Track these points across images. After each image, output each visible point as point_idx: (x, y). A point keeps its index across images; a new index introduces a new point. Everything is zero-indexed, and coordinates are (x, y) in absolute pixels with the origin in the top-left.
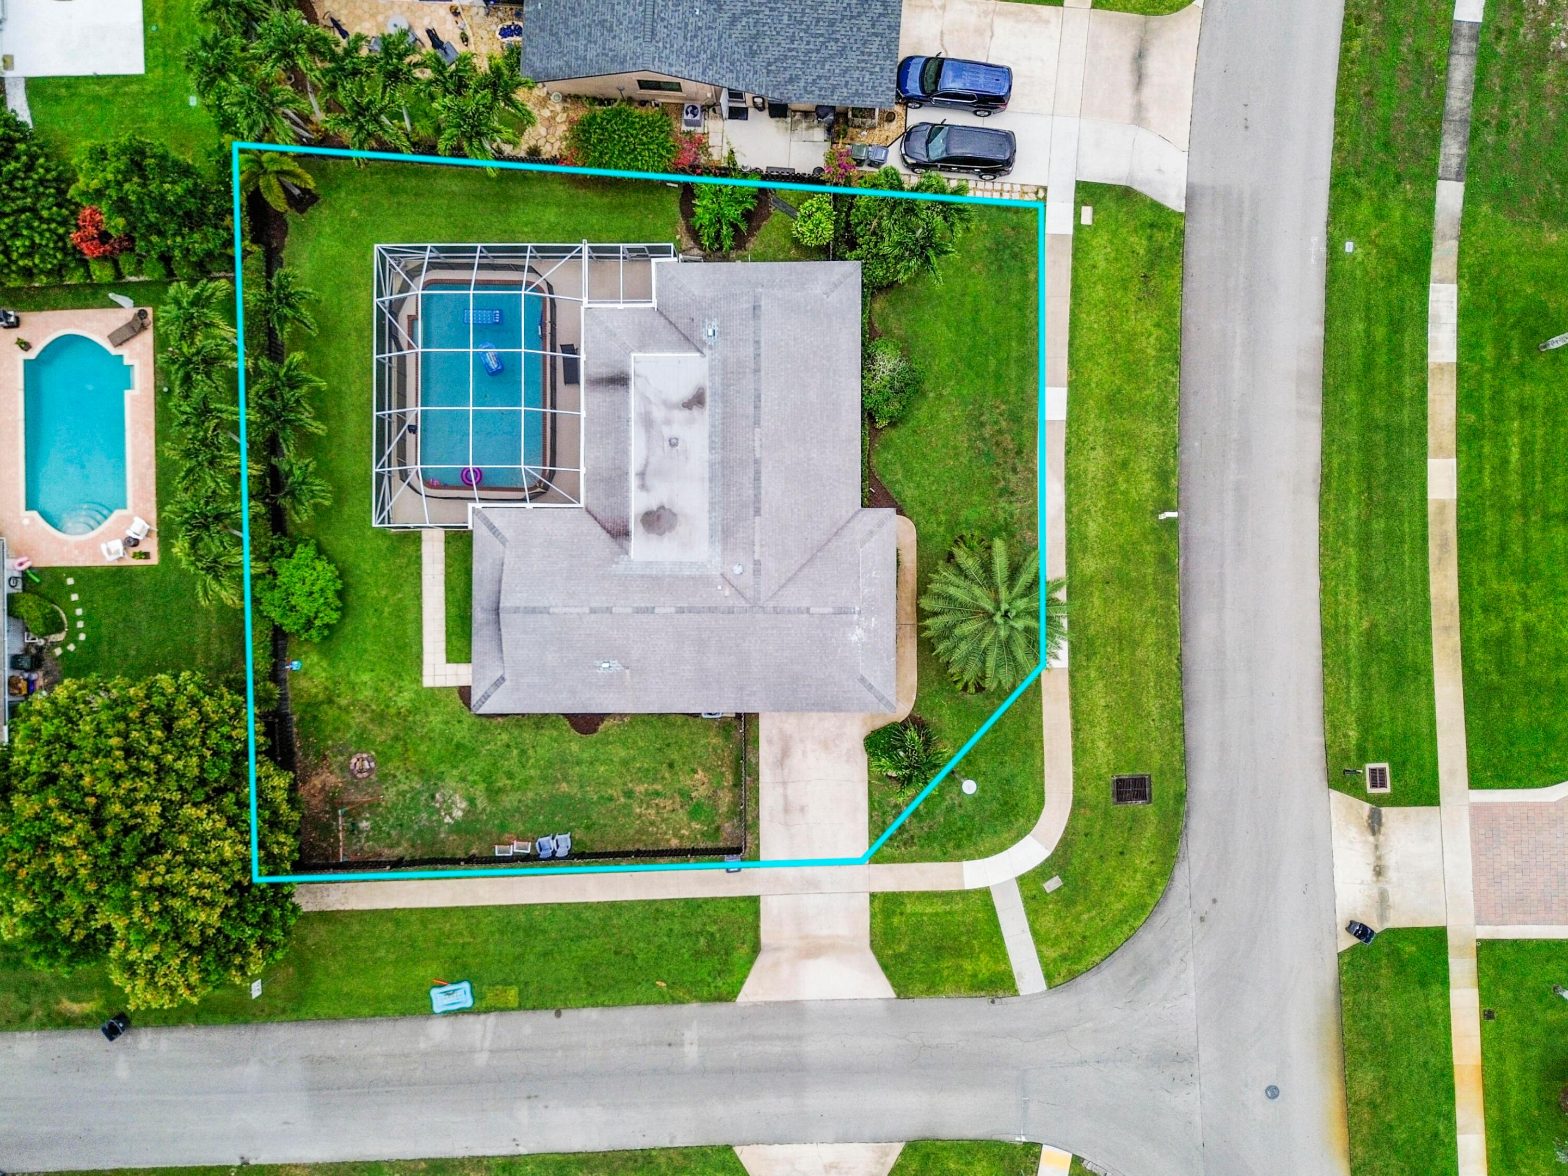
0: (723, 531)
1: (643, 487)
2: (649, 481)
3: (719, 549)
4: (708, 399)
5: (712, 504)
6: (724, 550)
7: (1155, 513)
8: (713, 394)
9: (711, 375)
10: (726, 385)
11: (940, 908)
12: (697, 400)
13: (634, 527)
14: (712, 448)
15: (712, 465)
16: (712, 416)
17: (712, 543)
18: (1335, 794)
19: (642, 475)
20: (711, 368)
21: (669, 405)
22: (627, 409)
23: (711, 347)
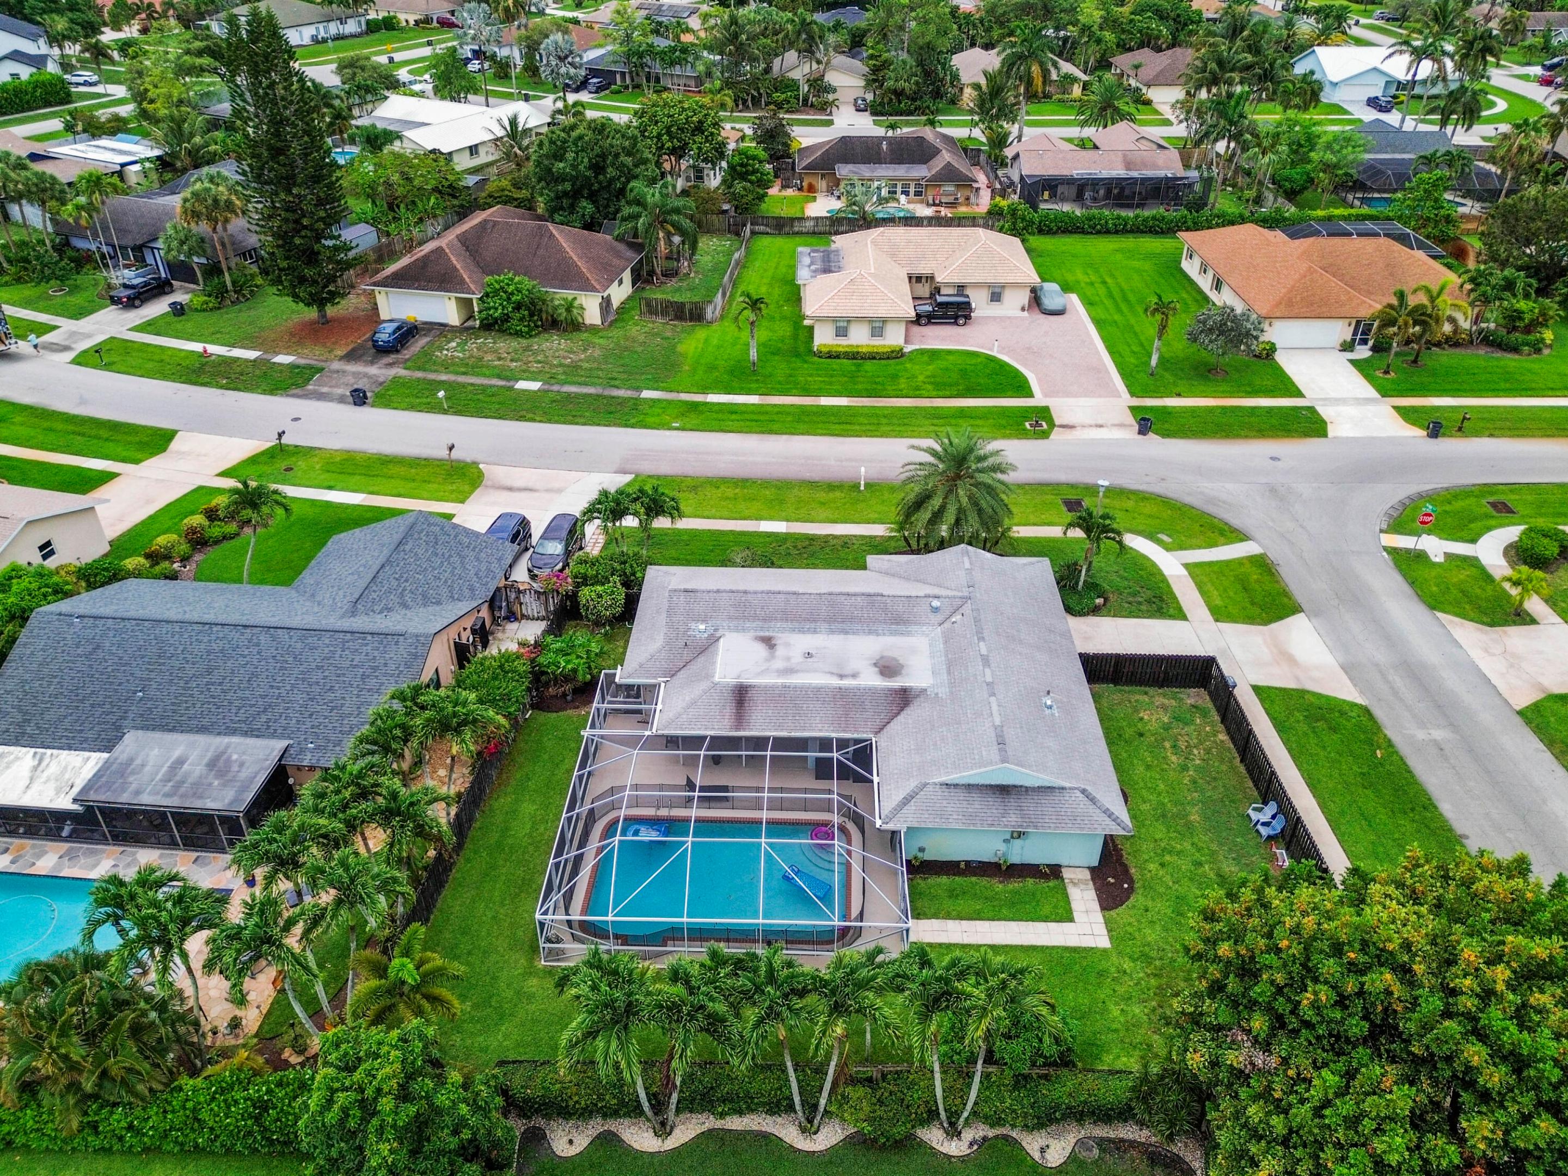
0: (898, 624)
1: (854, 676)
2: (848, 671)
3: (913, 628)
4: (767, 634)
5: (870, 632)
6: (916, 624)
7: (860, 491)
8: (762, 629)
9: (744, 630)
10: (755, 618)
11: (1209, 587)
12: (768, 642)
13: (896, 683)
14: (815, 632)
15: (832, 632)
16: (783, 630)
17: (909, 634)
18: (1052, 437)
19: (841, 676)
20: (737, 630)
21: (772, 657)
22: (773, 687)
23: (716, 630)
